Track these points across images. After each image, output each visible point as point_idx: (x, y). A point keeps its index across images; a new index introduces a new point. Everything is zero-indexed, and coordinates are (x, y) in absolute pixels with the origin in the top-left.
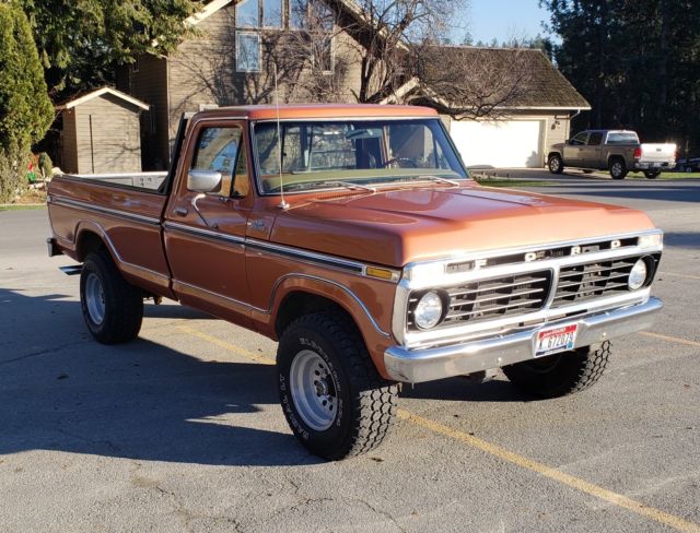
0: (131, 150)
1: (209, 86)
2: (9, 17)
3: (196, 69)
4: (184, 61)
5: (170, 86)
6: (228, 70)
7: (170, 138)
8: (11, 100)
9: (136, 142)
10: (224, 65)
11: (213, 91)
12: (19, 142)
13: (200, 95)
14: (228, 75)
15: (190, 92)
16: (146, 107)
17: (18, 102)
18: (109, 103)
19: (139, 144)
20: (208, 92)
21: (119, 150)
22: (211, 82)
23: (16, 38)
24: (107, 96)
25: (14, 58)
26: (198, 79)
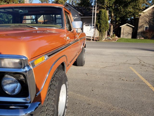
0: (130, 34)
1: (147, 23)
2: (104, 12)
3: (145, 20)
4: (143, 18)
5: (139, 23)
6: (152, 19)
7: (138, 32)
8: (102, 25)
9: (131, 33)
10: (151, 19)
11: (148, 24)
12: (103, 31)
13: (145, 24)
14: (152, 20)
15: (143, 24)
16: (134, 27)
17: (103, 25)
18: (127, 26)
19: (132, 33)
20: (147, 24)
21: (128, 34)
22: (148, 22)
23: (104, 15)
24: (127, 25)
25: (103, 18)
26: (145, 21)
